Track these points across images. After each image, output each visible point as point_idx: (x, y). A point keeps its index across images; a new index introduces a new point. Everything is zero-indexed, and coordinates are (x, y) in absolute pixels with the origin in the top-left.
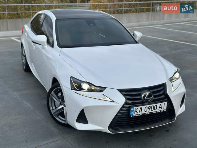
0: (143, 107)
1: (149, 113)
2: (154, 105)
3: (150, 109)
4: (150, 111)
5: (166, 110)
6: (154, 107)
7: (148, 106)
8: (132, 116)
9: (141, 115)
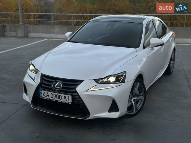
0: (50, 93)
1: (55, 101)
2: (59, 94)
3: (55, 96)
4: (56, 99)
5: (71, 103)
6: (59, 96)
7: (53, 93)
8: (41, 97)
9: (48, 99)
